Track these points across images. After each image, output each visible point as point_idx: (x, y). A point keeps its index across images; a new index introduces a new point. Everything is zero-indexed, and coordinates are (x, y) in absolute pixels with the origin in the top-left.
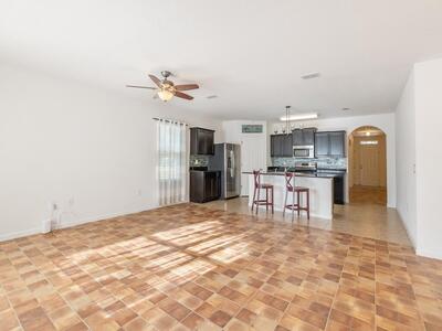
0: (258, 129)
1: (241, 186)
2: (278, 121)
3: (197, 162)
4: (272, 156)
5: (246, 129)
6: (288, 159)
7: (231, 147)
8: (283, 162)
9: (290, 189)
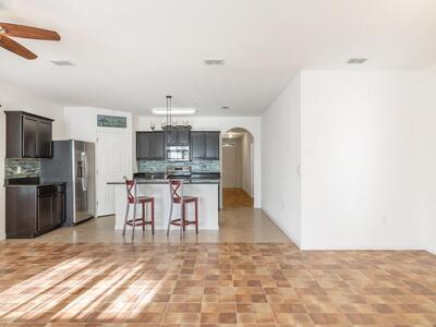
0: (120, 123)
1: (95, 203)
2: (149, 113)
3: (19, 170)
4: (138, 159)
5: (103, 121)
6: (159, 163)
7: (81, 145)
8: (152, 167)
9: (176, 200)
